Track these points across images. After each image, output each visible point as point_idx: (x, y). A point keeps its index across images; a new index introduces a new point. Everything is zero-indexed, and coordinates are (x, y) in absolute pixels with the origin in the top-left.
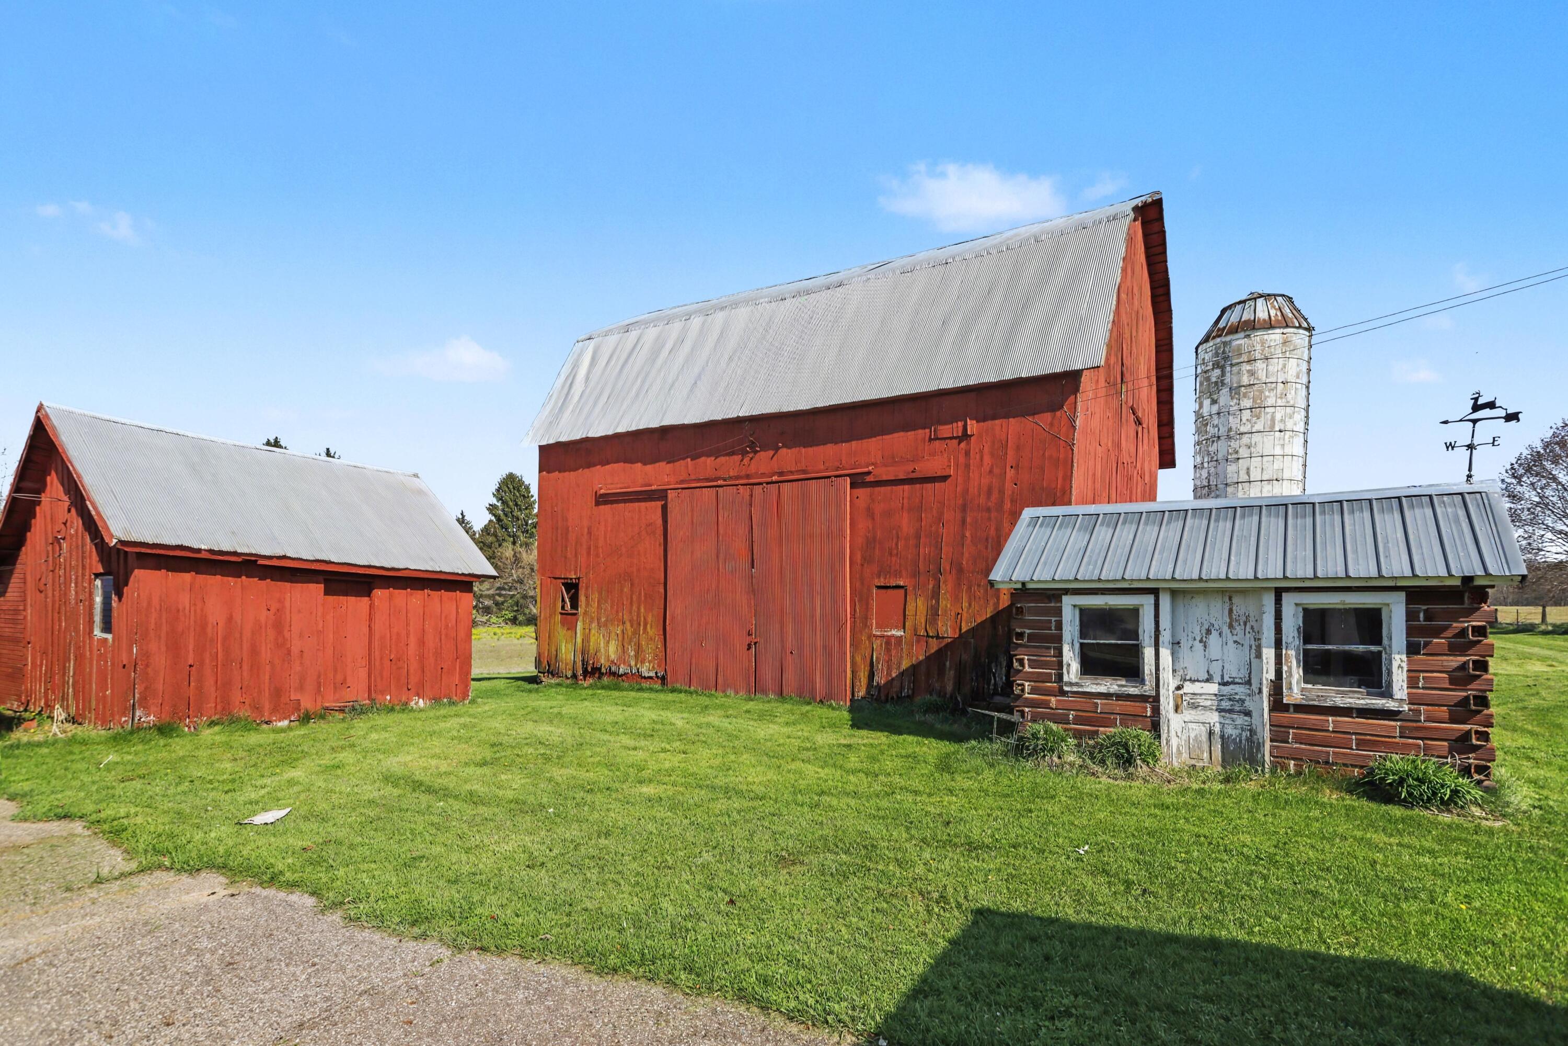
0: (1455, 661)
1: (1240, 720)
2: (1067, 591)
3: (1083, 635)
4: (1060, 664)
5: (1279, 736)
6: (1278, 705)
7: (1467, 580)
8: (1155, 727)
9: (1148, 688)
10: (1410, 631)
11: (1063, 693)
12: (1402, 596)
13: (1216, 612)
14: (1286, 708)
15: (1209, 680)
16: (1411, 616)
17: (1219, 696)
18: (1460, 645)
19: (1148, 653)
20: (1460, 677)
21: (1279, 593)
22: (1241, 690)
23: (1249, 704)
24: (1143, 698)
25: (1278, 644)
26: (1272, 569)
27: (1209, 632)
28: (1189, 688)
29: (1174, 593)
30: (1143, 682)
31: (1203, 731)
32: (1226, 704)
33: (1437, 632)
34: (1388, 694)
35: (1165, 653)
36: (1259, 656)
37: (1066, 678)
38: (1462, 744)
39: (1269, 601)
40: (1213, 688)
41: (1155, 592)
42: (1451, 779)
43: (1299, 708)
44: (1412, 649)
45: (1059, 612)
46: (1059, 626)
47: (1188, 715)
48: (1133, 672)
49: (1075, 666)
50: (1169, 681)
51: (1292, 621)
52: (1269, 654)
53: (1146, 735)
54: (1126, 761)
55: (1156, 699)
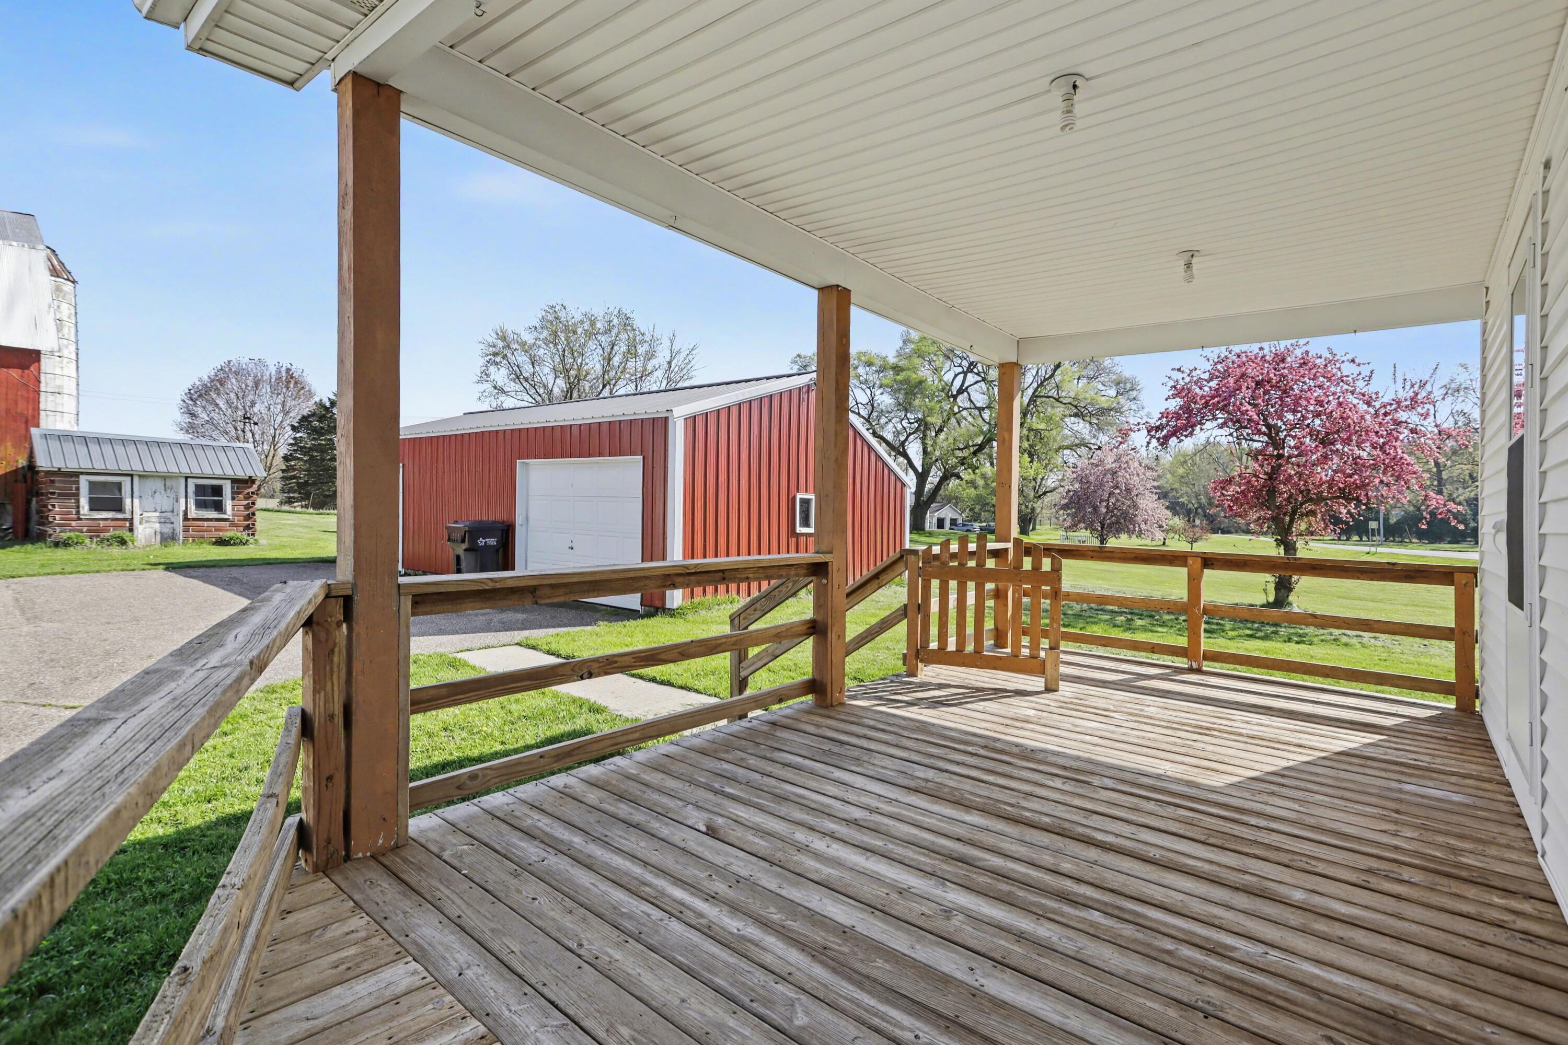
0: (245, 502)
1: (169, 526)
2: (82, 473)
3: (90, 493)
4: (78, 507)
5: (186, 530)
6: (186, 518)
7: (250, 477)
8: (131, 530)
9: (128, 516)
10: (233, 493)
11: (79, 519)
12: (229, 482)
13: (159, 484)
14: (189, 520)
15: (155, 511)
16: (232, 488)
17: (160, 517)
18: (247, 497)
19: (128, 501)
20: (247, 507)
21: (186, 478)
22: (169, 515)
23: (173, 520)
24: (125, 519)
25: (186, 497)
26: (185, 470)
27: (155, 492)
28: (145, 515)
29: (140, 476)
30: (125, 513)
31: (153, 531)
32: (163, 520)
33: (239, 493)
34: (225, 513)
35: (136, 501)
36: (177, 501)
37: (82, 512)
38: (247, 527)
39: (183, 481)
40: (157, 514)
41: (131, 476)
42: (245, 536)
43: (194, 519)
44: (233, 499)
45: (77, 482)
46: (78, 489)
47: (145, 525)
48: (119, 508)
49: (87, 507)
50: (137, 511)
51: (191, 489)
52: (182, 501)
53: (128, 534)
54: (123, 542)
55: (132, 519)
